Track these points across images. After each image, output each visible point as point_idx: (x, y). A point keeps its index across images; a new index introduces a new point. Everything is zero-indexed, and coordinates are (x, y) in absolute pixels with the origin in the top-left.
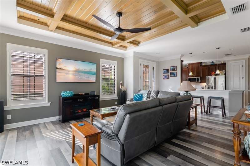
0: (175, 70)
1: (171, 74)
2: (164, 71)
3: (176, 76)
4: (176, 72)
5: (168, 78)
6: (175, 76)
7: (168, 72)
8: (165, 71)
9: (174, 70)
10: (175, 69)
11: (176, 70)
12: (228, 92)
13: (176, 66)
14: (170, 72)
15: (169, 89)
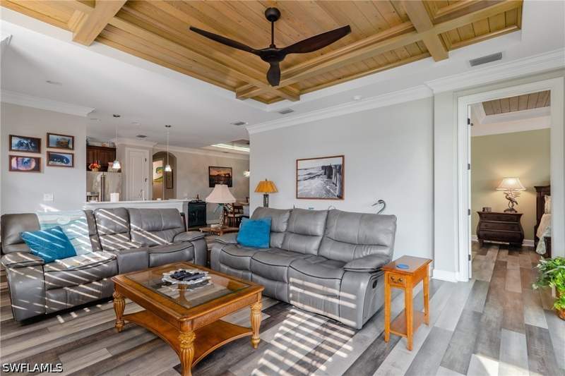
0: (71, 146)
1: (51, 157)
2: (15, 141)
3: (73, 166)
4: (73, 155)
5: (37, 169)
6: (70, 164)
7: (38, 149)
8: (20, 144)
9: (67, 147)
10: (68, 143)
11: (73, 149)
12: (182, 204)
13: (73, 137)
14: (44, 149)
15: (42, 206)
